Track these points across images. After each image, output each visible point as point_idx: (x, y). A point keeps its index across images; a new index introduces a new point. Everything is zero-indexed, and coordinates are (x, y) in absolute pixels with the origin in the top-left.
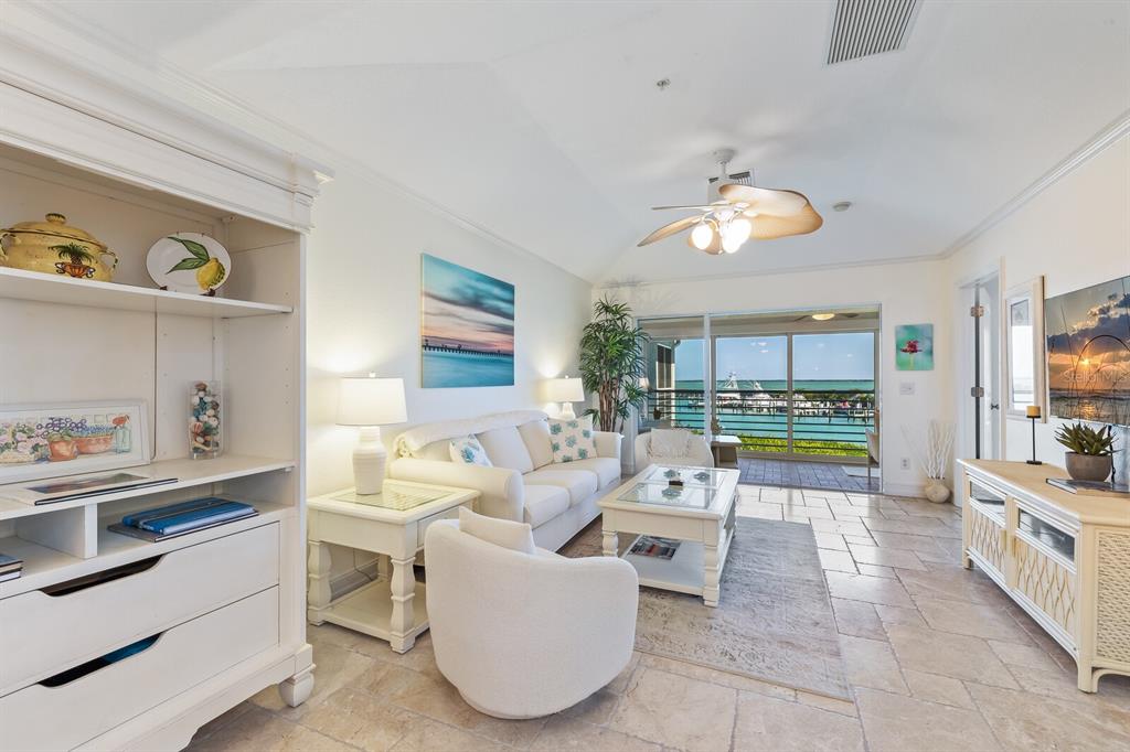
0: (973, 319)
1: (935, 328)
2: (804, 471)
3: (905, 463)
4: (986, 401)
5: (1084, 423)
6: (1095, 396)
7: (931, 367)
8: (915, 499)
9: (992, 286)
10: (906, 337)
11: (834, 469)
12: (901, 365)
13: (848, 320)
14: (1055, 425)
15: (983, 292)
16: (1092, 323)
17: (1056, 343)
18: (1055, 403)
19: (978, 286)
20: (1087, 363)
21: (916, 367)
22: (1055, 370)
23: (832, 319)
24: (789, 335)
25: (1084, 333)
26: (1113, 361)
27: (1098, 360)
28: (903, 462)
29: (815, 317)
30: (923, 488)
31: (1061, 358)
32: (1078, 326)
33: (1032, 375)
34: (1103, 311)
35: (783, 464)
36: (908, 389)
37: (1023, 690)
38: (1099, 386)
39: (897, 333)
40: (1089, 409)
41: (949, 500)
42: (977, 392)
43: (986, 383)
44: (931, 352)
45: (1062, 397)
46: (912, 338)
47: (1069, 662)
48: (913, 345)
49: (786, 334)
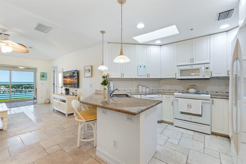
0: (53, 72)
1: (47, 73)
2: (16, 104)
3: (42, 98)
4: (55, 86)
5: (67, 88)
6: (69, 84)
7: (46, 80)
8: (43, 104)
9: (56, 67)
10: (42, 74)
11: (24, 102)
12: (41, 79)
13: (28, 69)
14: (64, 88)
15: (55, 68)
16: (69, 75)
17: (64, 77)
18: (64, 85)
19: (54, 67)
20: (68, 80)
21: (44, 80)
22: (64, 81)
23: (24, 68)
24: (10, 71)
25: (68, 76)
26: (71, 80)
27: (70, 79)
28: (41, 97)
29: (19, 67)
30: (45, 101)
31: (65, 79)
32: (67, 75)
33: (61, 81)
34: (70, 74)
35: (9, 103)
36: (42, 84)
37: (61, 119)
38: (70, 83)
39: (40, 73)
40: (68, 86)
41: (49, 103)
42: (54, 84)
43: (55, 83)
44: (46, 77)
45: (65, 84)
46: (44, 75)
47: (65, 114)
48: (43, 76)
49: (9, 70)
